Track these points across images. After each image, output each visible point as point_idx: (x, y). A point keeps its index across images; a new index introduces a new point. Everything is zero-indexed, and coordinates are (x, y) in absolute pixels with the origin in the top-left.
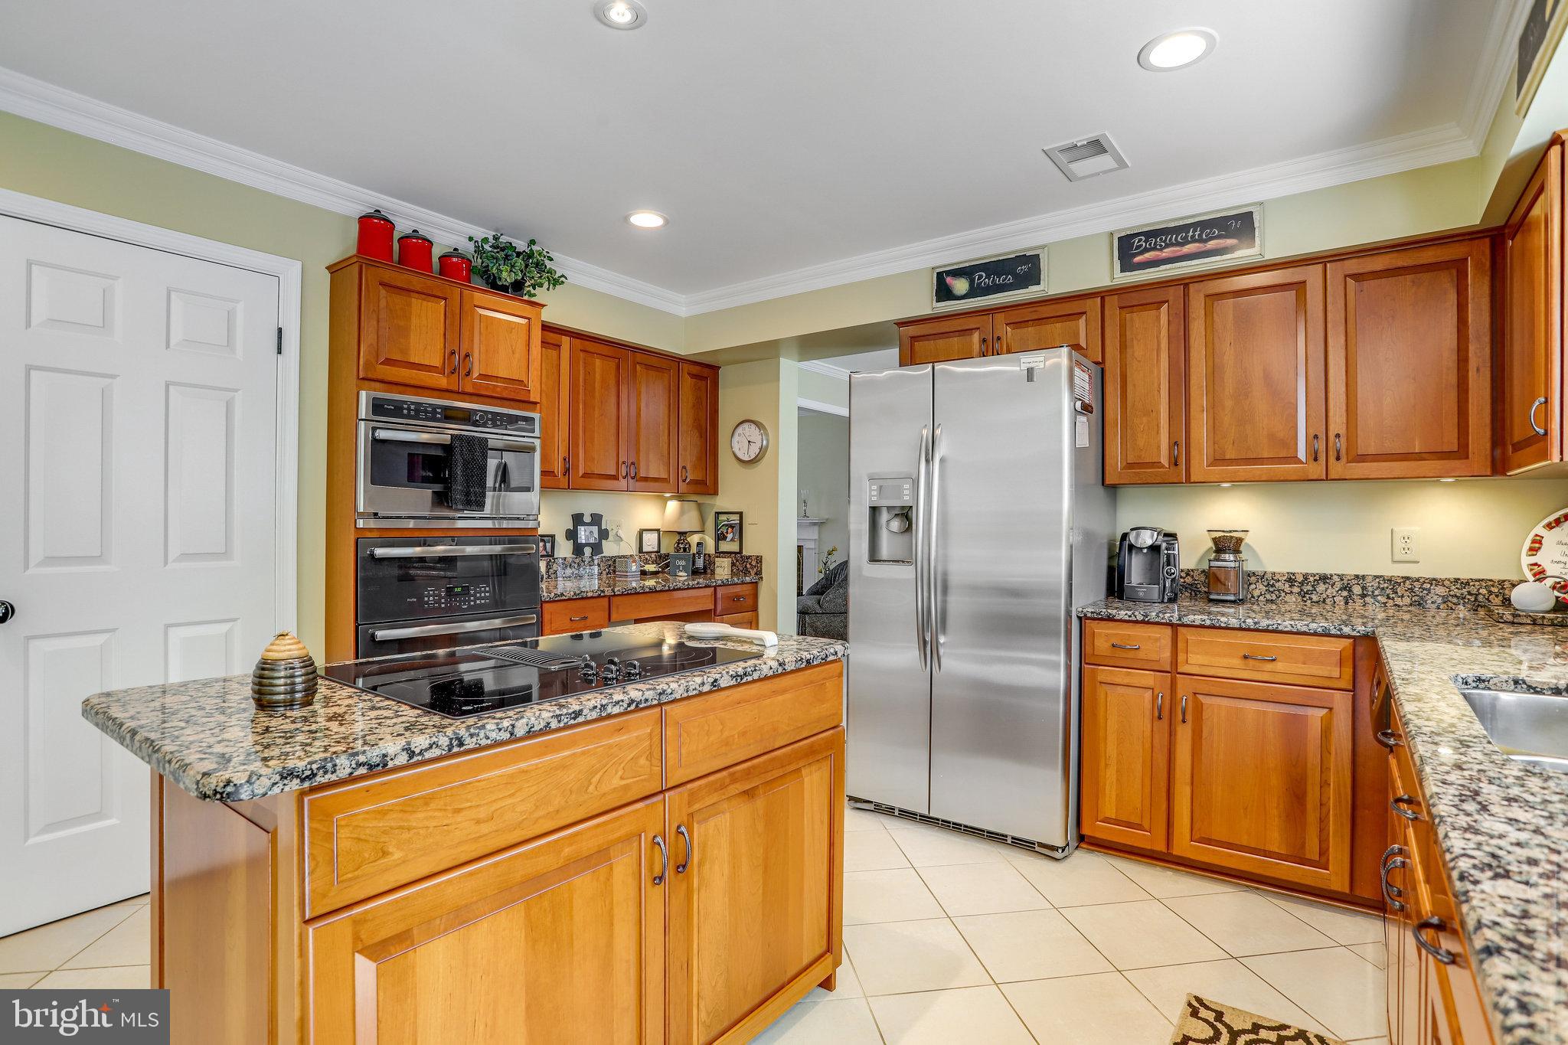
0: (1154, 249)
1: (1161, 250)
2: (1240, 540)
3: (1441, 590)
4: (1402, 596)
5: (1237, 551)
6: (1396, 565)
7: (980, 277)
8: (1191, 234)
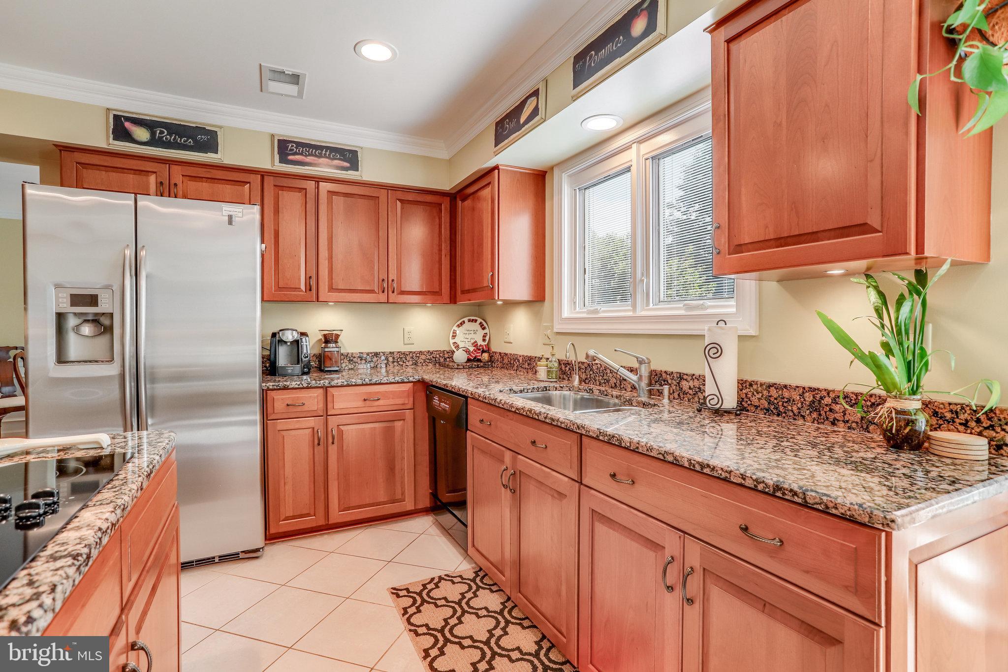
0: (301, 154)
1: (306, 156)
2: (337, 336)
3: (423, 357)
4: (409, 361)
5: (336, 342)
6: (406, 346)
7: (161, 132)
8: (324, 152)
